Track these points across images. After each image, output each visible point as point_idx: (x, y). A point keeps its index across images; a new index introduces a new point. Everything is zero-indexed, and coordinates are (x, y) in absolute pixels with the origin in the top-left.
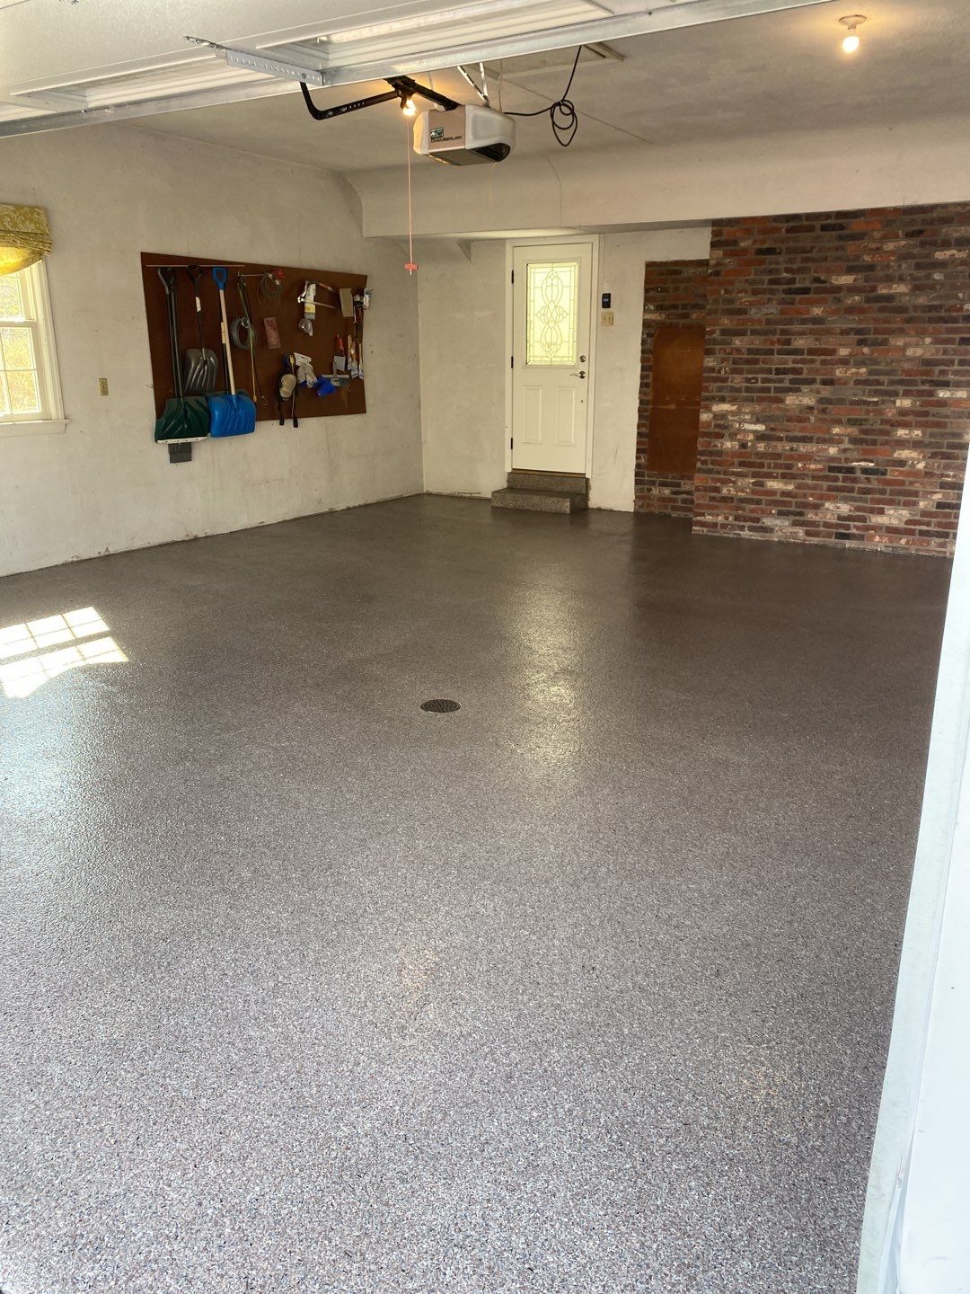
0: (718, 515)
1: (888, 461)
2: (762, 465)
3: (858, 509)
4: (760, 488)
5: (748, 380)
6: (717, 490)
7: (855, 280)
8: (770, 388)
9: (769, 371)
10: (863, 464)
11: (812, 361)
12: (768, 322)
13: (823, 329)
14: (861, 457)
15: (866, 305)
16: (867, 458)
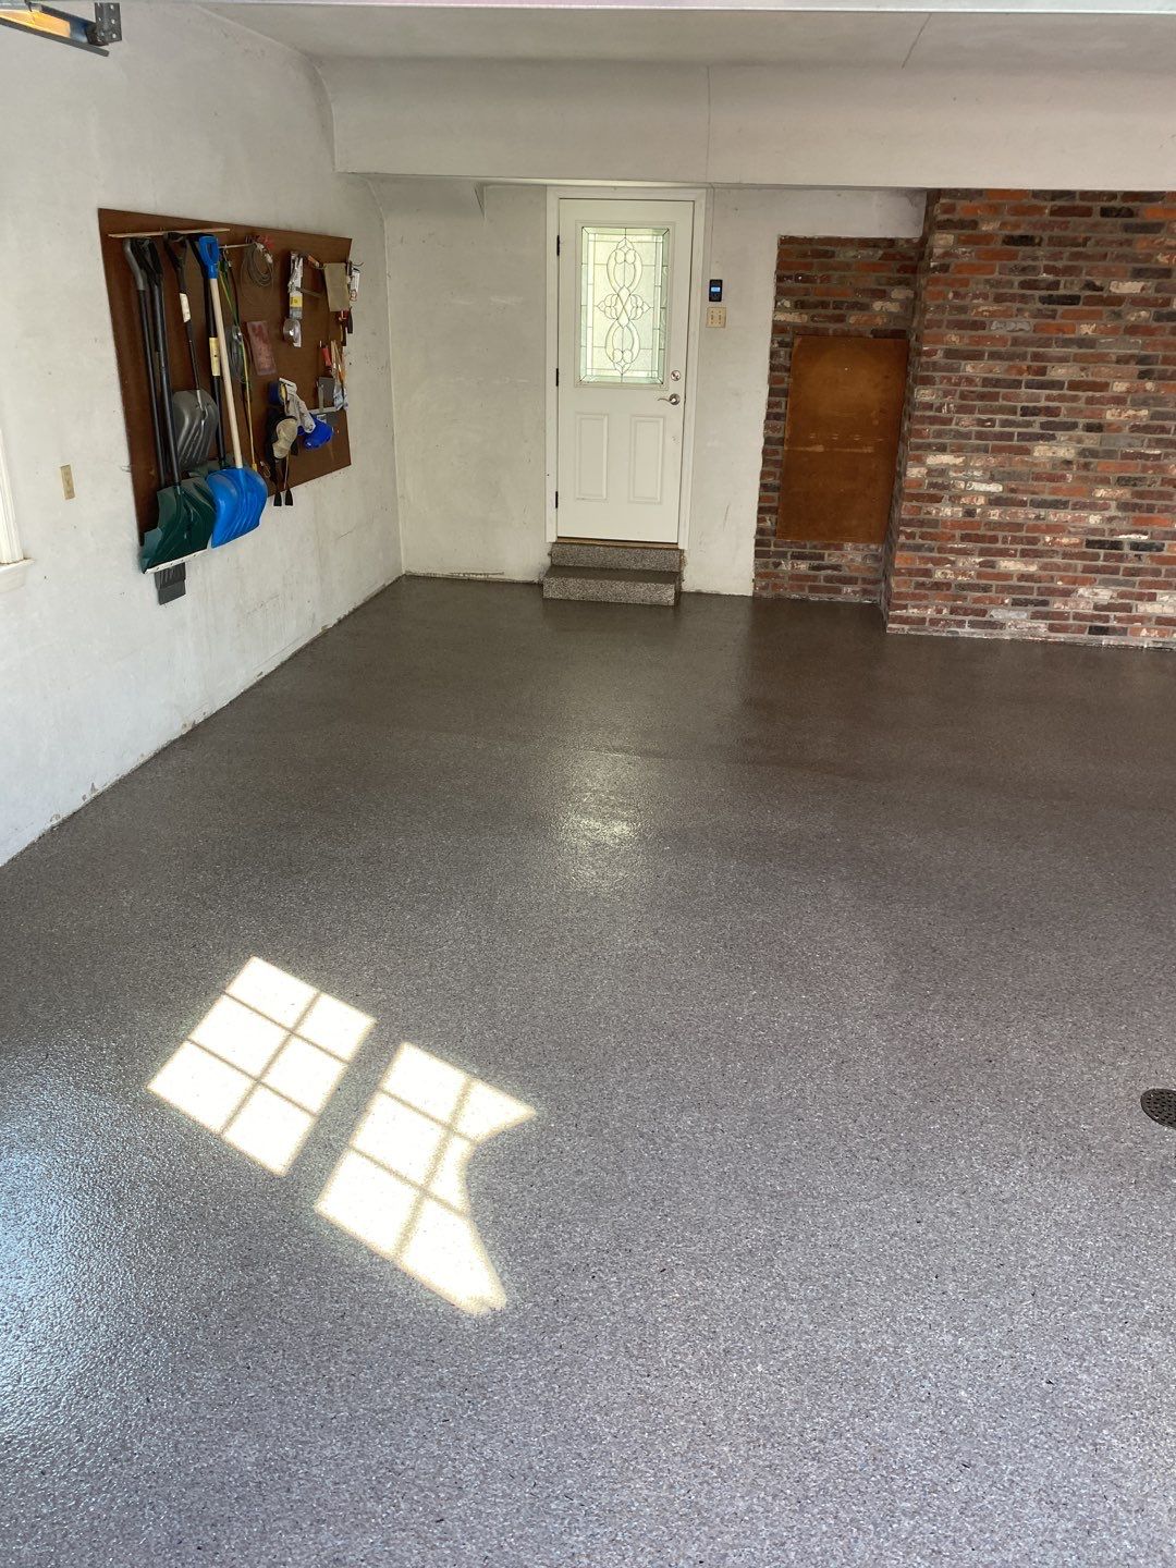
0: (926, 607)
1: (1167, 532)
2: (994, 539)
3: (1122, 595)
4: (989, 570)
5: (981, 423)
6: (927, 573)
7: (1143, 289)
8: (1012, 434)
9: (1013, 411)
10: (1133, 536)
11: (1075, 399)
12: (1015, 342)
13: (1092, 355)
14: (1132, 528)
15: (1155, 324)
16: (1140, 528)
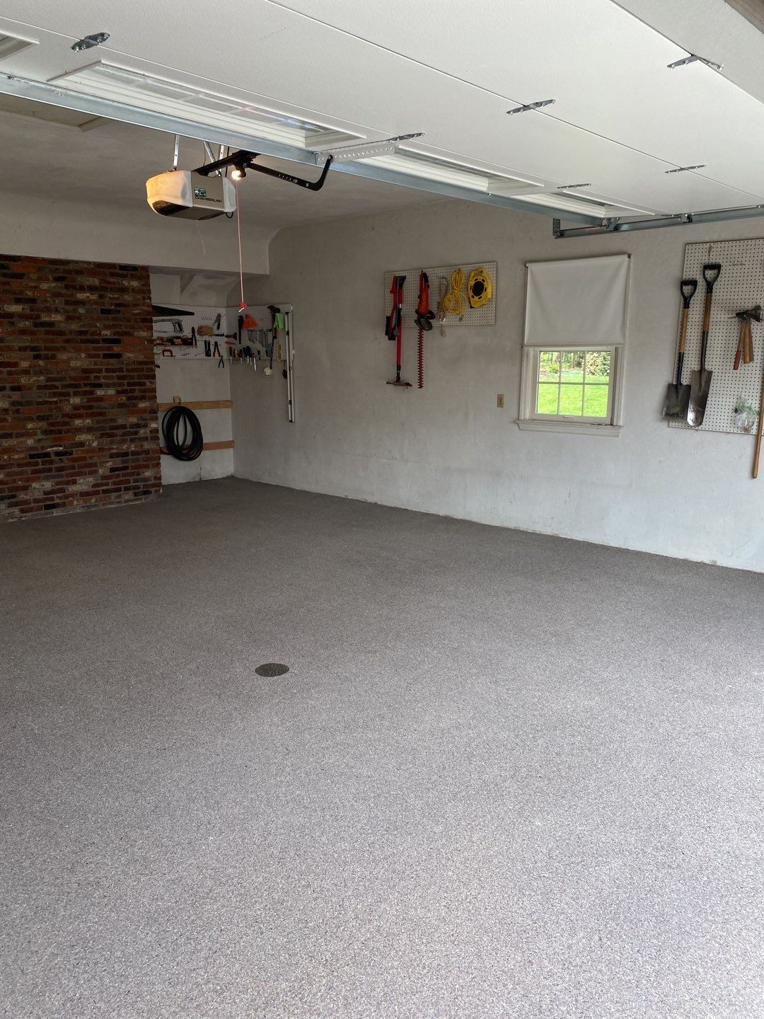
1: (72, 444)
3: (57, 484)
7: (23, 309)
14: (53, 444)
16: (57, 443)
